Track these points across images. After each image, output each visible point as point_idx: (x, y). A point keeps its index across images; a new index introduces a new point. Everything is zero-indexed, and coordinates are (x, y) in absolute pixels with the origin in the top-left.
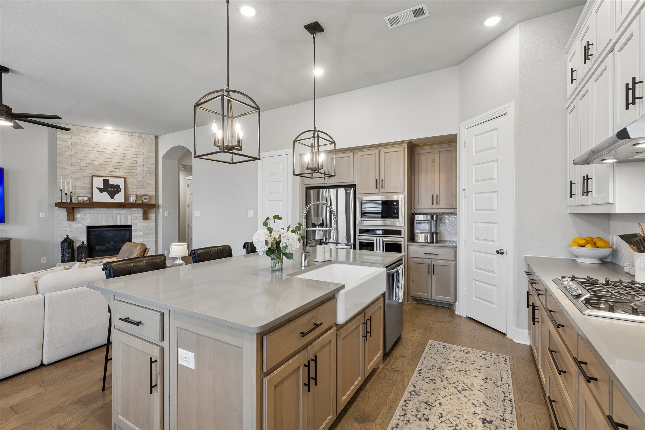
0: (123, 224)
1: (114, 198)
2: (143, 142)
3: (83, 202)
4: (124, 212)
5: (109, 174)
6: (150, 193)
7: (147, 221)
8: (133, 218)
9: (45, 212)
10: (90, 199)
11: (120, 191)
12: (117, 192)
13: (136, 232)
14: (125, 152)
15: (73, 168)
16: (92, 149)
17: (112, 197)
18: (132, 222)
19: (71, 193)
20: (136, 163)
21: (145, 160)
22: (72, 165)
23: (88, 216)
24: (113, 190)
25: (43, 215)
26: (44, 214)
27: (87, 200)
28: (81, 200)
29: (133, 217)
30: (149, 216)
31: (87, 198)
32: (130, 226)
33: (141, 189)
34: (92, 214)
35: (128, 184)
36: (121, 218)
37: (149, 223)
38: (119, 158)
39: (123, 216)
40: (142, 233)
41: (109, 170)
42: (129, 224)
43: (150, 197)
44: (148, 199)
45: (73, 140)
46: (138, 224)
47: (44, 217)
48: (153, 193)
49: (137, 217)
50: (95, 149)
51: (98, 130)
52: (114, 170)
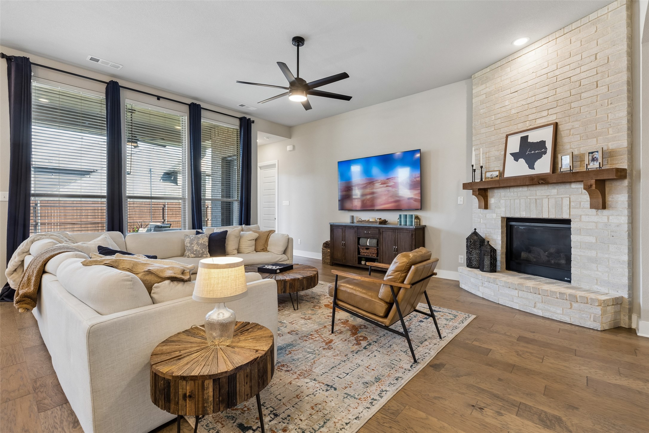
0: (553, 216)
1: (535, 166)
2: (596, 32)
3: (492, 179)
4: (556, 193)
5: (530, 125)
6: (612, 146)
7: (605, 212)
8: (572, 204)
9: (462, 197)
10: (502, 173)
11: (545, 153)
12: (539, 156)
13: (580, 234)
14: (557, 72)
15: (487, 131)
16: (509, 91)
17: (532, 167)
18: (571, 213)
19: (482, 167)
20: (580, 85)
21: (600, 69)
22: (486, 127)
23: (502, 201)
24: (533, 152)
25: (460, 200)
26: (462, 200)
27: (497, 176)
28: (489, 176)
29: (573, 202)
30: (610, 199)
31: (497, 173)
32: (568, 222)
33: (589, 140)
34: (507, 198)
35: (563, 135)
36: (550, 204)
37: (611, 218)
38: (546, 88)
39: (552, 201)
40: (592, 240)
41: (531, 117)
42: (565, 216)
43: (608, 155)
44: (600, 160)
45: (488, 90)
46: (584, 218)
47: (462, 203)
48: (623, 143)
49: (582, 203)
50: (513, 90)
51: (516, 56)
52: (539, 115)
